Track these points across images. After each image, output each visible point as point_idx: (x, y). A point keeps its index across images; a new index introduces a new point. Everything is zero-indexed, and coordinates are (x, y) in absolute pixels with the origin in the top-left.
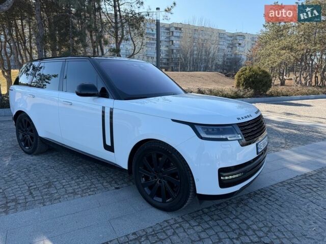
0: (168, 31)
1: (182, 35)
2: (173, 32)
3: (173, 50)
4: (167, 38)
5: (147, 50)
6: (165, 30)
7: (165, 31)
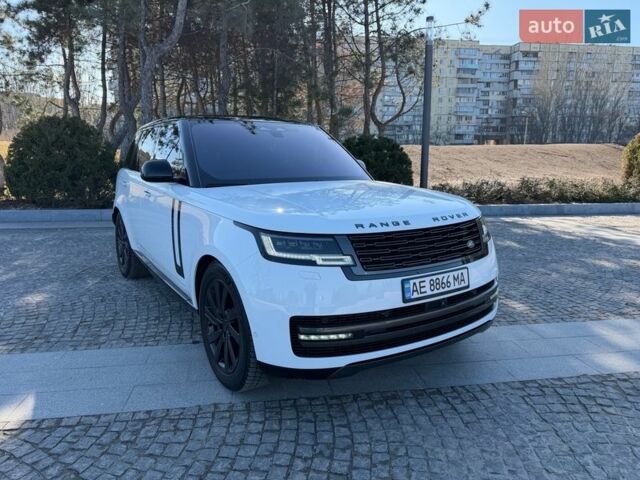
0: (507, 62)
1: (537, 66)
2: (517, 62)
3: (515, 99)
4: (504, 75)
5: (457, 103)
6: (501, 58)
7: (499, 61)
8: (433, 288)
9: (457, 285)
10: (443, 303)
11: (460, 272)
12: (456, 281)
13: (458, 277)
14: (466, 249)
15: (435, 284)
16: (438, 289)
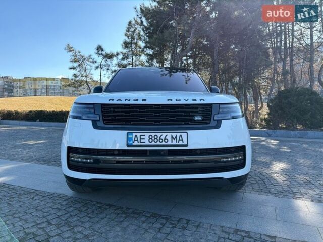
8: (151, 140)
9: (174, 142)
10: (162, 153)
11: (178, 134)
12: (174, 139)
13: (176, 137)
14: (191, 120)
15: (153, 138)
16: (156, 142)
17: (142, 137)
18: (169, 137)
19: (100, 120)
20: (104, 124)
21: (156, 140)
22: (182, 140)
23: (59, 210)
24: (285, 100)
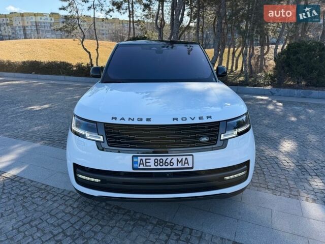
8: (156, 164)
9: (180, 166)
10: (168, 175)
11: (184, 158)
12: (180, 162)
13: (182, 160)
14: (198, 142)
15: (159, 162)
16: (161, 166)
17: (147, 161)
18: (175, 161)
19: (104, 142)
20: (109, 146)
21: (161, 164)
22: (188, 163)
23: (72, 215)
24: (294, 56)
